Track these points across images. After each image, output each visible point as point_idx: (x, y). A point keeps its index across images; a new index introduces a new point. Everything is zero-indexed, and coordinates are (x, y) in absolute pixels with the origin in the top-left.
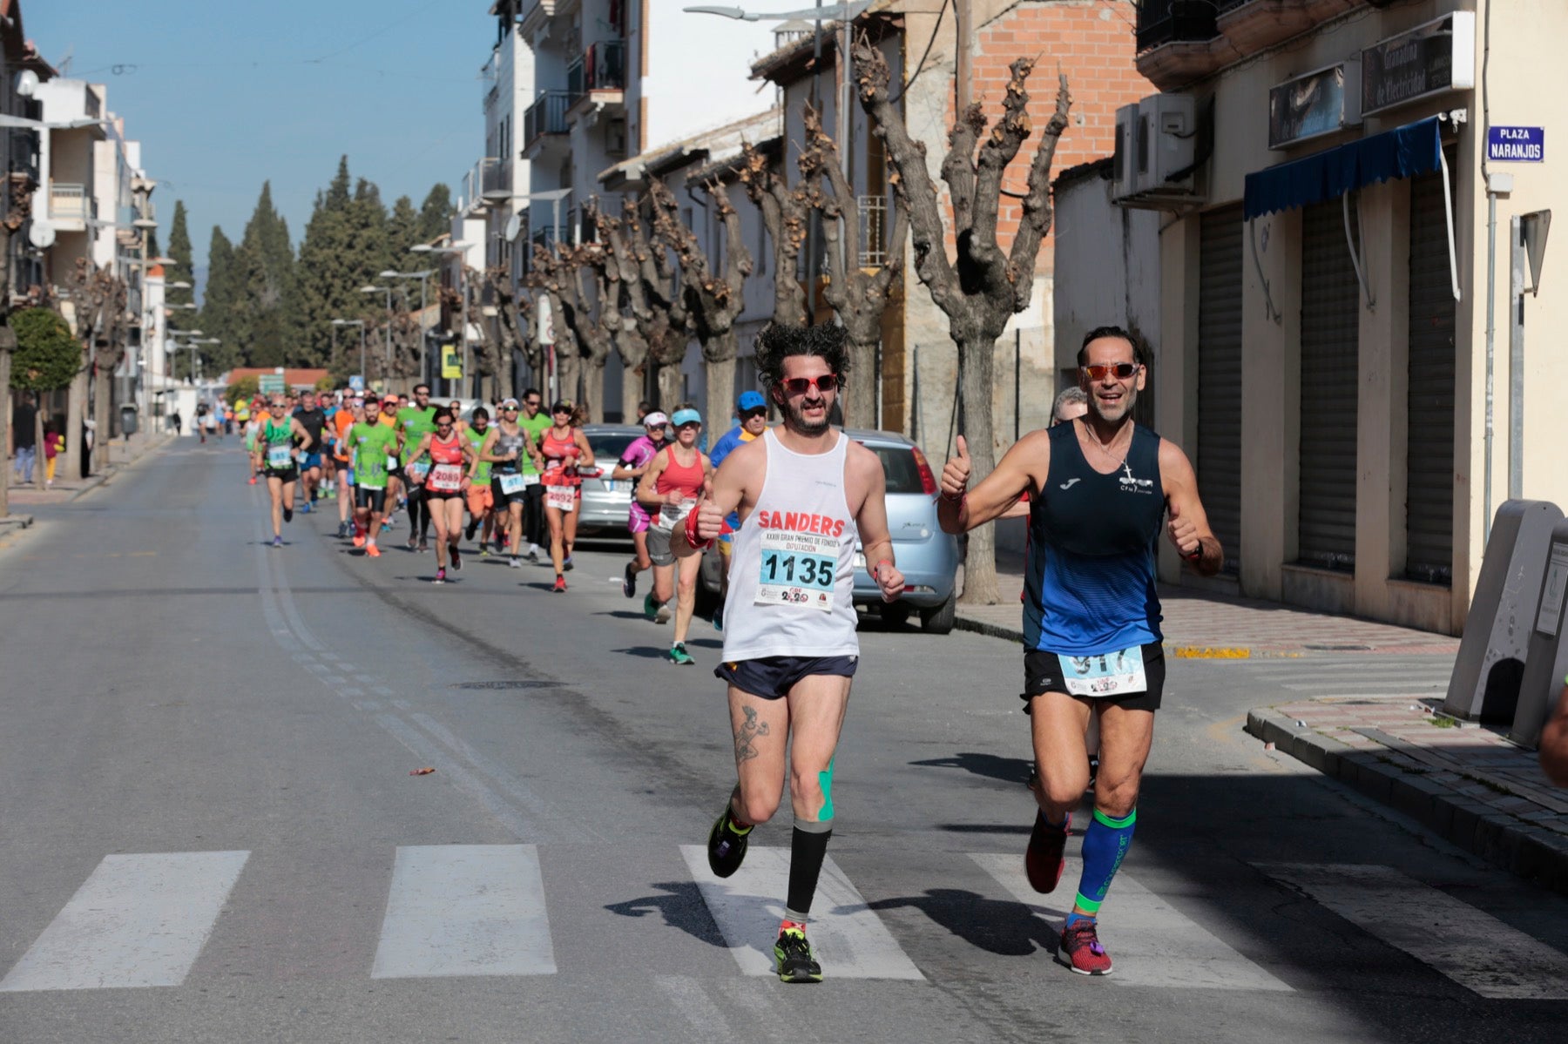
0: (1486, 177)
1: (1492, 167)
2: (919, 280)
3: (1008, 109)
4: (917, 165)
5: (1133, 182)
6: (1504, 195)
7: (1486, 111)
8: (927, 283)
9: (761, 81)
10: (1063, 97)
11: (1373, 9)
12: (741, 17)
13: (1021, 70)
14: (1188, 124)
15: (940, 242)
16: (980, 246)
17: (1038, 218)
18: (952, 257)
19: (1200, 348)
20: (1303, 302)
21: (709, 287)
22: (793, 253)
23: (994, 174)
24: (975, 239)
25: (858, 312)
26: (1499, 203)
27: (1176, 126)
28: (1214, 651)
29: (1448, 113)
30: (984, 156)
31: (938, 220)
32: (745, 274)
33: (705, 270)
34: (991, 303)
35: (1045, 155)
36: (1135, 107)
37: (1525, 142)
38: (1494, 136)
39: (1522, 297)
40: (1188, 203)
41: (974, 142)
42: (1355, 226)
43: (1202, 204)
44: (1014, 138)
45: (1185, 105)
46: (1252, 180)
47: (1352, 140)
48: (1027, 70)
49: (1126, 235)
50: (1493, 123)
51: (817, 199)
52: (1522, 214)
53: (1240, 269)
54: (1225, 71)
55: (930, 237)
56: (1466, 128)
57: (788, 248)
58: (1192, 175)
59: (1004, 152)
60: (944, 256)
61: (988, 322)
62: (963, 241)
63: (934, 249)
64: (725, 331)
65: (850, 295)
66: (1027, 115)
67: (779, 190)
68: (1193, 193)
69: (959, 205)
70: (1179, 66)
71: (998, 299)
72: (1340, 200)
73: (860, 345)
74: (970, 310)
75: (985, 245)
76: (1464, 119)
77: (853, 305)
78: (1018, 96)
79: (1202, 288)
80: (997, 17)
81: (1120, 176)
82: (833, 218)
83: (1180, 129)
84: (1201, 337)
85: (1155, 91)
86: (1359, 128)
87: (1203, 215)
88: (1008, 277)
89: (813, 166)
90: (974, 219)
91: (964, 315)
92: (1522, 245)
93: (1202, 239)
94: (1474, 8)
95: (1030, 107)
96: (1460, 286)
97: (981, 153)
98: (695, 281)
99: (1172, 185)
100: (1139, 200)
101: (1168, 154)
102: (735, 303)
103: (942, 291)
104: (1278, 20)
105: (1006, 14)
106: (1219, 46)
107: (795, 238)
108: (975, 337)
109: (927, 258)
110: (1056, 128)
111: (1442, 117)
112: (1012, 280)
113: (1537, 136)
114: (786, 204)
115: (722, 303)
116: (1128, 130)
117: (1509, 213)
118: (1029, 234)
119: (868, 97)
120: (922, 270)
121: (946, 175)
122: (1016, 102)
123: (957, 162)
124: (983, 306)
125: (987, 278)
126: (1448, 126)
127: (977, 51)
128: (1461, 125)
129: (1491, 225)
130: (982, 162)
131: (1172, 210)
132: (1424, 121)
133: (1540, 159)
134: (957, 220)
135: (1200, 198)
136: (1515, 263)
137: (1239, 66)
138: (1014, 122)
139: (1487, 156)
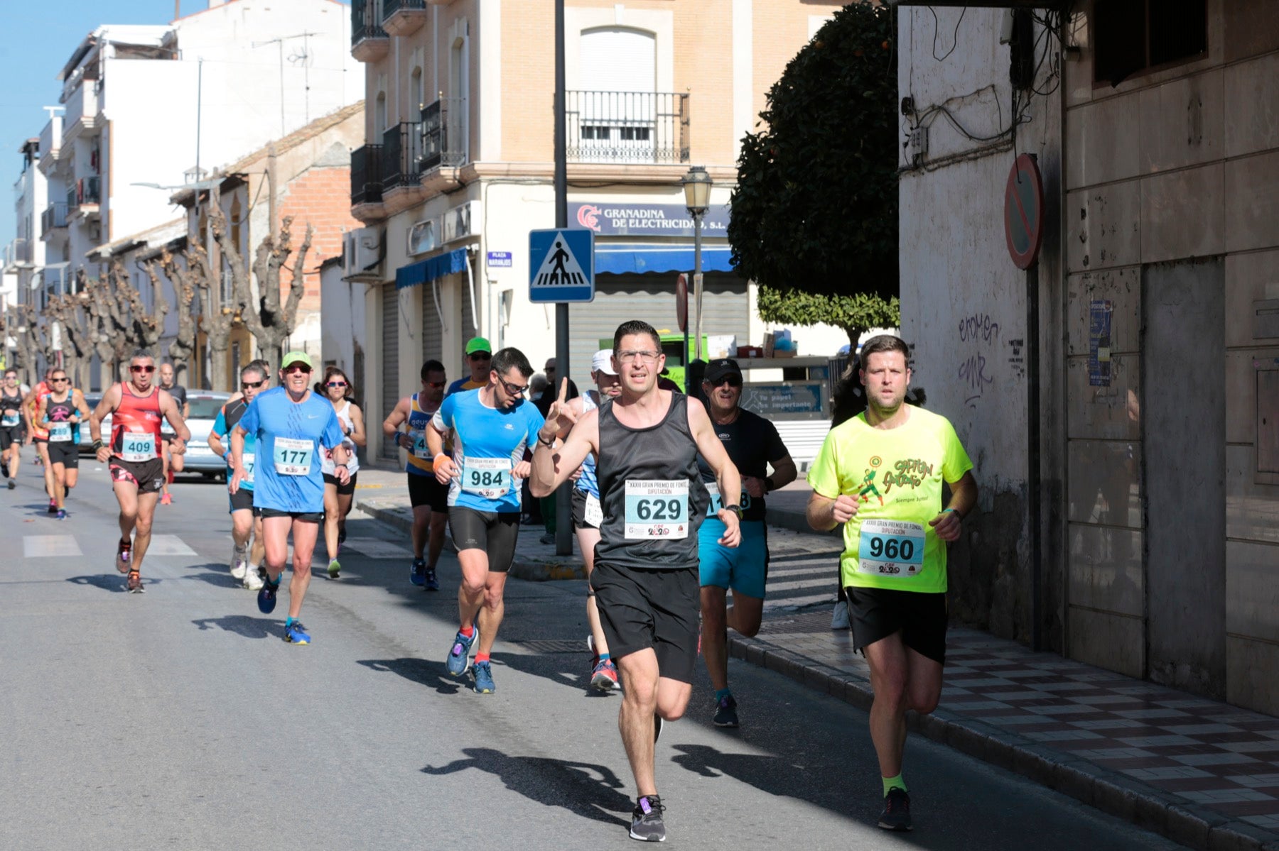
0: (487, 274)
1: (489, 269)
2: (241, 320)
3: (282, 240)
5: (350, 270)
6: (494, 282)
7: (486, 245)
8: (245, 322)
9: (175, 205)
10: (309, 232)
11: (445, 196)
12: (159, 187)
13: (288, 222)
14: (374, 241)
15: (251, 303)
16: (269, 304)
17: (298, 291)
18: (257, 309)
19: (384, 350)
20: (424, 329)
21: (146, 320)
22: (187, 304)
23: (276, 270)
24: (267, 301)
25: (218, 335)
26: (493, 286)
27: (367, 244)
29: (470, 245)
30: (271, 262)
31: (250, 294)
32: (165, 313)
33: (144, 311)
34: (275, 331)
35: (300, 261)
36: (350, 234)
37: (504, 259)
38: (490, 256)
40: (376, 280)
41: (267, 255)
42: (438, 294)
43: (381, 281)
44: (285, 253)
45: (373, 231)
46: (399, 272)
47: (439, 254)
48: (290, 222)
49: (351, 295)
50: (490, 250)
51: (196, 279)
52: (504, 290)
54: (390, 218)
55: (246, 300)
57: (185, 301)
58: (377, 267)
59: (281, 260)
60: (252, 309)
61: (274, 340)
62: (262, 302)
63: (248, 306)
64: (154, 343)
65: (213, 326)
66: (290, 242)
67: (180, 272)
68: (377, 276)
69: (261, 284)
70: (369, 215)
71: (279, 329)
72: (431, 283)
73: (219, 350)
74: (266, 335)
75: (272, 304)
76: (477, 248)
77: (215, 330)
78: (288, 234)
79: (385, 321)
80: (298, 175)
81: (344, 266)
82: (204, 288)
83: (370, 245)
84: (384, 345)
85: (362, 225)
86: (441, 249)
87: (384, 286)
88: (284, 319)
89: (194, 263)
90: (267, 291)
91: (263, 337)
92: (502, 304)
93: (384, 297)
94: (480, 199)
95: (291, 239)
96: (477, 322)
97: (270, 260)
98: (138, 317)
99: (367, 272)
100: (351, 279)
101: (366, 257)
102: (159, 329)
103: (252, 326)
104: (407, 198)
105: (302, 175)
106: (386, 206)
107: (188, 296)
108: (268, 347)
109: (245, 310)
110: (305, 248)
111: (468, 248)
113: (509, 256)
114: (184, 278)
115: (153, 329)
116: (347, 244)
117: (497, 291)
118: (293, 299)
119: (218, 235)
120: (243, 316)
122: (286, 237)
123: (259, 264)
124: (272, 333)
125: (274, 319)
126: (470, 251)
127: (288, 193)
128: (477, 251)
129: (489, 295)
130: (270, 265)
131: (370, 283)
132: (462, 248)
133: (511, 266)
134: (260, 292)
135: (380, 278)
136: (500, 312)
137: (395, 215)
138: (286, 246)
139: (488, 265)
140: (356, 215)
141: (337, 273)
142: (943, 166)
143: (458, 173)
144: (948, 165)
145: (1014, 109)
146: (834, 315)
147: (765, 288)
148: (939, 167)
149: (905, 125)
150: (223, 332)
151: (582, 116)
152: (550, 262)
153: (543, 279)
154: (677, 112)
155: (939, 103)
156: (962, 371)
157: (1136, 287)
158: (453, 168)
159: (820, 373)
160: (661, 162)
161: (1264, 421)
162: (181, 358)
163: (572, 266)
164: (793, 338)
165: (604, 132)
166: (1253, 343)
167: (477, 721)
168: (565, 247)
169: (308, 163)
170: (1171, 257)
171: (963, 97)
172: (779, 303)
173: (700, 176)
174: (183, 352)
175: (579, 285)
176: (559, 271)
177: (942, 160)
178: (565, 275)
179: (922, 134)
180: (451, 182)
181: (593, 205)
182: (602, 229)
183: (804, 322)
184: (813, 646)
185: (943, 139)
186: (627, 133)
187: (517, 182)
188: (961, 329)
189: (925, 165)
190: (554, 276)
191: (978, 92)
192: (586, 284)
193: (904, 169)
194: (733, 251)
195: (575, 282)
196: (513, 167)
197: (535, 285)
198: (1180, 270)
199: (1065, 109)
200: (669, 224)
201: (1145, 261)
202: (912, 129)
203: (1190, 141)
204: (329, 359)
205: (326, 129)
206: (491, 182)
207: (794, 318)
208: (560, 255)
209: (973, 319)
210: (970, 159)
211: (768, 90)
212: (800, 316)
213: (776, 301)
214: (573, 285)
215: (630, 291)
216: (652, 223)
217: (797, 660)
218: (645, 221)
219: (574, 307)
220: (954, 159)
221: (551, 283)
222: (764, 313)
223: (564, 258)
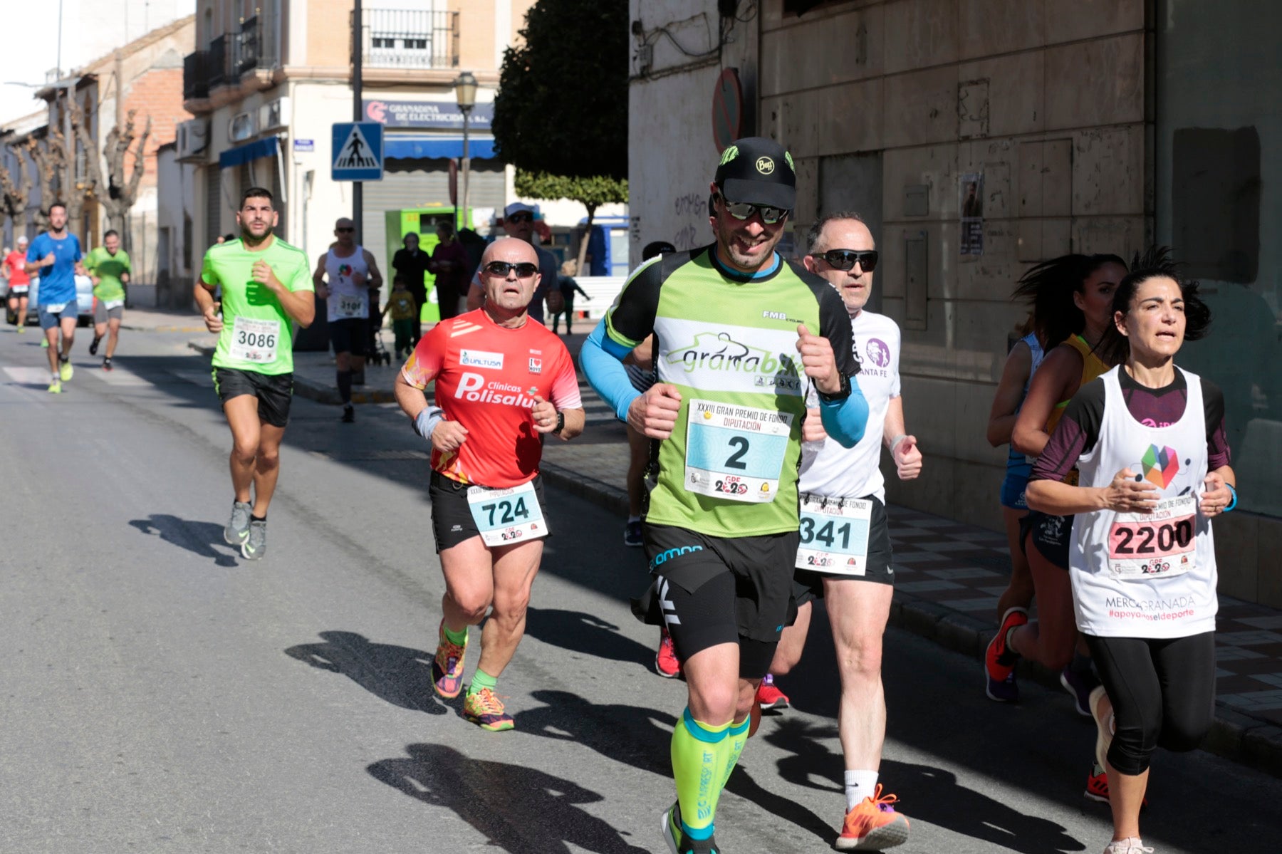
0: (295, 157)
1: (296, 154)
3: (128, 128)
4: (94, 149)
5: (181, 153)
6: (300, 164)
7: (293, 133)
8: (97, 195)
9: (38, 100)
10: (149, 124)
11: (260, 93)
12: (26, 85)
13: (132, 114)
14: (202, 130)
15: (101, 180)
16: (117, 181)
17: (139, 170)
18: (106, 184)
19: (208, 219)
21: (14, 194)
23: (121, 154)
24: (115, 179)
26: (299, 167)
27: (196, 132)
29: (280, 134)
30: (118, 147)
31: (101, 173)
32: (29, 188)
33: (12, 187)
34: (121, 203)
35: (141, 146)
36: (181, 124)
37: (307, 145)
38: (296, 142)
39: (306, 200)
40: (203, 162)
41: (115, 141)
42: (254, 174)
43: (207, 162)
44: (129, 140)
45: (201, 121)
46: (223, 155)
47: (255, 142)
48: (134, 114)
49: (182, 174)
50: (297, 138)
52: (308, 170)
54: (214, 111)
55: (97, 178)
56: (287, 140)
57: (46, 179)
58: (204, 151)
59: (126, 145)
60: (102, 185)
61: (120, 210)
62: (111, 179)
63: (99, 182)
65: (70, 199)
66: (133, 131)
67: (43, 155)
68: (204, 158)
69: (110, 165)
70: (198, 108)
71: (124, 201)
72: (248, 165)
74: (113, 206)
75: (119, 180)
76: (286, 136)
78: (131, 124)
79: (209, 195)
80: (139, 75)
81: (177, 150)
83: (198, 133)
85: (192, 117)
86: (257, 137)
87: (210, 167)
88: (127, 193)
89: (54, 147)
90: (114, 170)
91: (111, 207)
92: (305, 181)
93: (209, 176)
94: (288, 96)
95: (135, 128)
96: (285, 196)
97: (117, 145)
98: (7, 191)
99: (196, 155)
100: (182, 161)
101: (194, 143)
102: (25, 201)
103: (102, 198)
104: (229, 95)
105: (143, 75)
106: (211, 102)
107: (50, 174)
108: (117, 215)
109: (97, 186)
110: (146, 136)
111: (279, 136)
112: (129, 194)
113: (311, 143)
114: (46, 160)
115: (19, 201)
116: (180, 133)
117: (302, 171)
118: (136, 177)
119: (74, 124)
121: (105, 153)
122: (130, 126)
123: (108, 149)
124: (118, 204)
125: (120, 193)
126: (280, 139)
127: (130, 90)
128: (285, 139)
129: (296, 175)
130: (117, 149)
131: (197, 163)
132: (273, 136)
133: (312, 150)
134: (109, 171)
135: (206, 160)
136: (304, 188)
137: (218, 109)
138: (130, 134)
139: (294, 150)
140: (187, 108)
141: (171, 156)
142: (664, 76)
143: (271, 75)
144: (668, 75)
145: (721, 32)
146: (575, 192)
147: (521, 171)
148: (661, 77)
149: (634, 43)
150: (77, 204)
151: (372, 29)
152: (349, 148)
153: (343, 162)
154: (450, 27)
155: (662, 25)
156: (678, 239)
157: (815, 174)
158: (266, 71)
159: (563, 239)
160: (436, 67)
161: (912, 280)
162: (43, 225)
163: (366, 152)
164: (542, 211)
165: (390, 43)
166: (904, 219)
167: (294, 513)
168: (361, 137)
169: (147, 66)
170: (841, 151)
171: (681, 22)
172: (531, 183)
173: (468, 80)
175: (371, 167)
176: (355, 156)
177: (663, 71)
178: (360, 159)
179: (648, 50)
180: (264, 82)
181: (380, 101)
182: (388, 121)
183: (551, 198)
184: (558, 455)
185: (665, 55)
186: (408, 44)
187: (319, 82)
188: (677, 206)
189: (650, 75)
190: (351, 160)
191: (693, 18)
192: (377, 166)
193: (634, 78)
194: (495, 141)
195: (368, 164)
196: (317, 71)
197: (337, 167)
198: (849, 162)
199: (761, 33)
200: (442, 118)
201: (822, 153)
202: (640, 46)
203: (857, 61)
204: (164, 225)
205: (162, 38)
206: (298, 82)
207: (543, 195)
208: (356, 143)
209: (686, 197)
210: (685, 71)
211: (525, 12)
212: (548, 192)
213: (528, 181)
214: (366, 167)
215: (409, 170)
216: (429, 117)
217: (546, 466)
218: (422, 115)
219: (368, 186)
220: (673, 70)
221: (349, 165)
222: (519, 190)
223: (359, 146)
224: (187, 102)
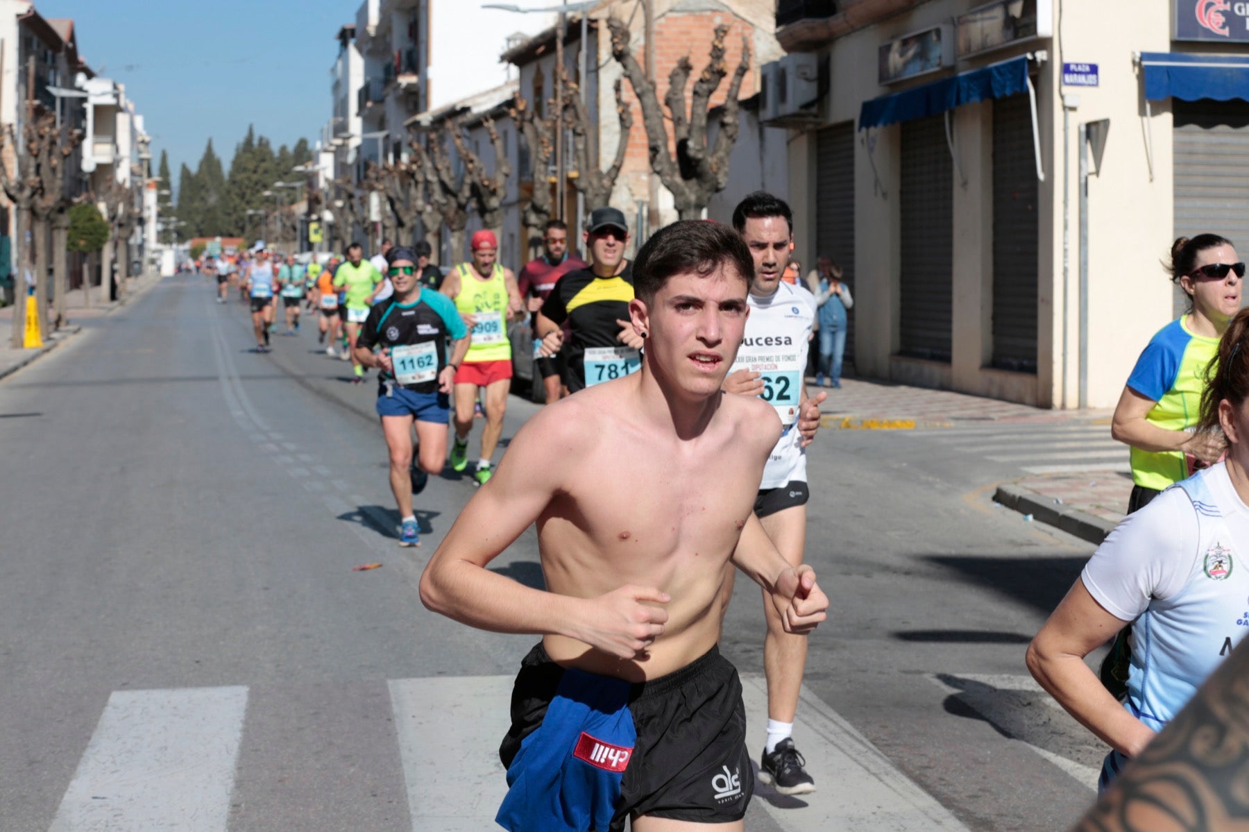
0: (1062, 97)
1: (1065, 90)
2: (651, 171)
3: (713, 57)
4: (651, 95)
6: (1073, 109)
7: (1061, 52)
8: (658, 173)
10: (746, 51)
12: (517, 10)
13: (721, 32)
14: (813, 72)
15: (666, 145)
16: (694, 149)
17: (730, 130)
18: (674, 155)
20: (903, 184)
21: (486, 183)
22: (544, 159)
23: (703, 100)
24: (691, 144)
26: (1071, 114)
27: (804, 74)
28: (890, 423)
29: (1033, 53)
30: (698, 89)
31: (665, 133)
32: (507, 175)
33: (484, 173)
34: (700, 186)
35: (735, 89)
36: (775, 64)
37: (1086, 73)
38: (1066, 69)
39: (1086, 178)
40: (810, 123)
41: (687, 80)
42: (952, 132)
43: (821, 124)
44: (717, 76)
45: (810, 61)
46: (867, 107)
48: (725, 32)
49: (762, 145)
50: (1066, 60)
51: (570, 123)
53: (852, 165)
54: (838, 38)
55: (660, 143)
56: (1047, 64)
57: (542, 157)
58: (816, 105)
59: (711, 86)
60: (668, 155)
61: (699, 198)
62: (682, 146)
63: (662, 151)
64: (495, 209)
65: (590, 183)
66: (724, 61)
68: (816, 116)
69: (679, 123)
70: (807, 35)
71: (705, 182)
72: (943, 115)
74: (687, 190)
76: (1045, 58)
77: (593, 189)
78: (720, 50)
81: (764, 106)
82: (580, 135)
83: (807, 76)
86: (952, 69)
87: (819, 132)
88: (712, 168)
90: (689, 132)
91: (683, 193)
92: (1086, 142)
95: (726, 57)
96: (1043, 170)
97: (695, 87)
98: (477, 179)
99: (804, 111)
101: (800, 92)
102: (501, 192)
103: (668, 178)
106: (836, 21)
107: (546, 150)
108: (690, 208)
109: (658, 157)
110: (742, 70)
111: (1029, 56)
112: (715, 170)
113: (1094, 69)
114: (540, 130)
115: (493, 193)
116: (771, 78)
117: (1078, 121)
118: (724, 141)
120: (655, 164)
121: (668, 103)
122: (717, 53)
123: (675, 94)
124: (696, 188)
125: (699, 169)
126: (1034, 62)
128: (1043, 62)
129: (1065, 129)
130: (695, 93)
133: (1096, 85)
134: (676, 131)
135: (819, 120)
136: (1081, 155)
137: (848, 34)
138: (717, 67)
139: (1062, 82)
150: (604, 191)
162: (535, 226)
174: (539, 218)
182: (1231, 32)
224: (781, 28)
